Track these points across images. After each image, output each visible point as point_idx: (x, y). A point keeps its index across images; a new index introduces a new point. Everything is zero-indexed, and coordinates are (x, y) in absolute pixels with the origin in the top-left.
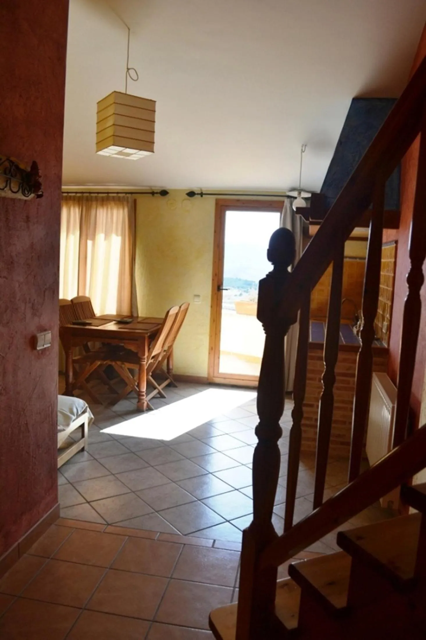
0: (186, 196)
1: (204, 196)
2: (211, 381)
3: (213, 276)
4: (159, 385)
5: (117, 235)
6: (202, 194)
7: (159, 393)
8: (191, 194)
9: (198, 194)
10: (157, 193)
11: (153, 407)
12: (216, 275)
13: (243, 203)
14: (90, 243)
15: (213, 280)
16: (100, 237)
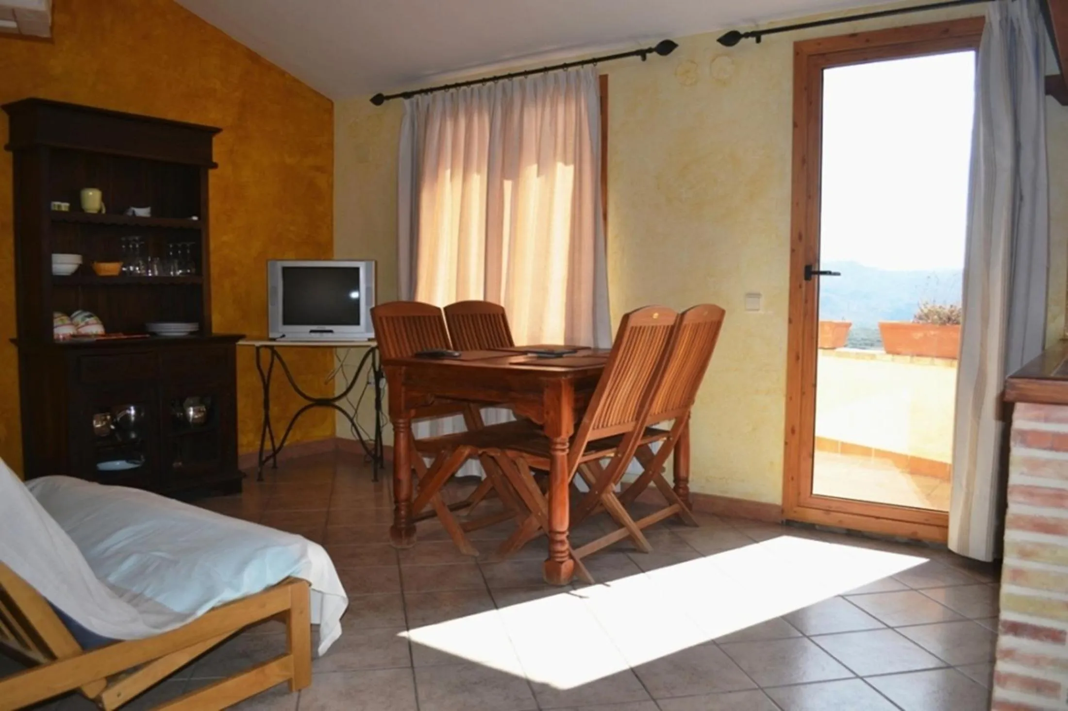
0: (719, 44)
1: (764, 37)
2: (791, 516)
3: (793, 242)
4: (635, 519)
5: (566, 163)
6: (757, 35)
7: (631, 538)
8: (730, 39)
9: (747, 35)
10: (650, 50)
11: (590, 577)
12: (800, 237)
13: (868, 41)
14: (508, 185)
15: (793, 251)
16: (531, 171)
